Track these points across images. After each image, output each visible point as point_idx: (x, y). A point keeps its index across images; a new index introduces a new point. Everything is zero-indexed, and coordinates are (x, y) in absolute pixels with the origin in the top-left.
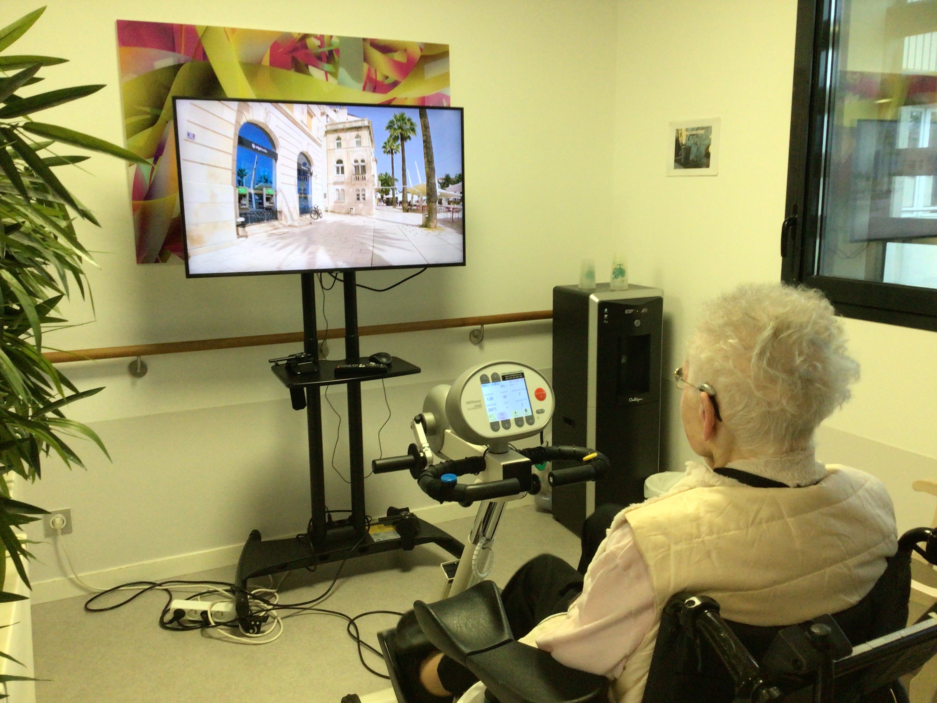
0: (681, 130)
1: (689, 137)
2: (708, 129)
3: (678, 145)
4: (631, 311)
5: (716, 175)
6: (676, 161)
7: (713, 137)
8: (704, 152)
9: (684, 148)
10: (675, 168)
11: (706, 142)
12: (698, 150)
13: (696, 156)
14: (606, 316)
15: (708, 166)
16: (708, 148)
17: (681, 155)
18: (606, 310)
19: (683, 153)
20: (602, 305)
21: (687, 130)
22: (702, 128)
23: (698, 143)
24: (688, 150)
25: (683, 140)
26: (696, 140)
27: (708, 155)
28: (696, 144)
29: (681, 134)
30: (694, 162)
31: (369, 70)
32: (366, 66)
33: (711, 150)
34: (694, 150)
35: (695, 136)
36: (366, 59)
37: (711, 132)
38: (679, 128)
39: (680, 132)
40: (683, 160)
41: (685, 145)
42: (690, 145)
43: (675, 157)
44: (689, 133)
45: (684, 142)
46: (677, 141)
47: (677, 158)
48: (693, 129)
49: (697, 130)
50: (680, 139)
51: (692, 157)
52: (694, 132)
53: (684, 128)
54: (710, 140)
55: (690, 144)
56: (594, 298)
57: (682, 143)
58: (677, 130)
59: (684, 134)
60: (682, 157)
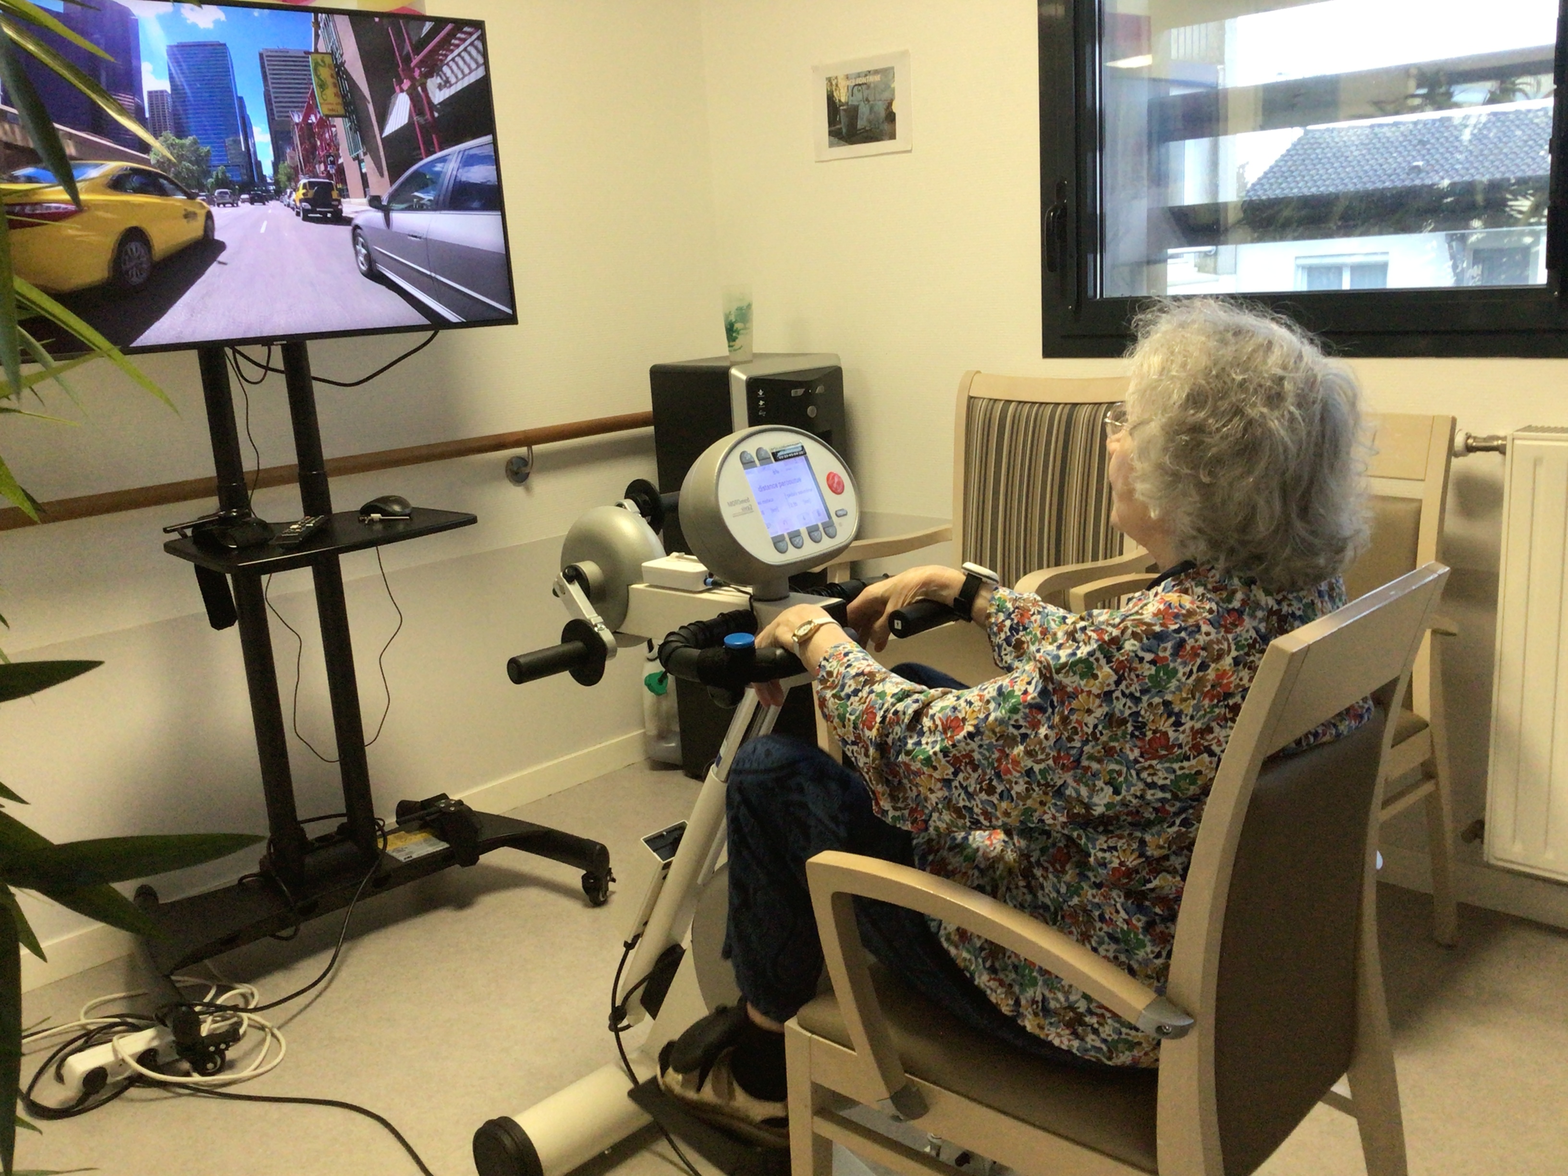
0: (836, 78)
1: (852, 91)
2: (887, 73)
3: (833, 106)
4: (800, 392)
5: (910, 151)
6: (831, 133)
7: (897, 85)
8: (883, 114)
9: (844, 110)
10: (831, 145)
11: (886, 95)
12: (871, 109)
13: (870, 122)
14: (761, 403)
15: (893, 136)
16: (890, 104)
17: (840, 122)
18: (761, 393)
19: (843, 118)
20: (753, 384)
21: (847, 77)
22: (876, 72)
23: (870, 99)
24: (853, 111)
25: (842, 96)
26: (866, 92)
27: (891, 117)
28: (867, 100)
29: (837, 85)
30: (867, 131)
33: (895, 108)
34: (864, 110)
35: (864, 87)
37: (894, 77)
38: (832, 75)
39: (834, 83)
40: (844, 130)
41: (847, 103)
42: (856, 103)
43: (830, 126)
44: (852, 83)
45: (843, 100)
46: (830, 99)
47: (833, 128)
48: (859, 75)
49: (866, 75)
50: (836, 95)
51: (861, 124)
52: (860, 81)
53: (841, 75)
54: (893, 90)
55: (854, 101)
56: (738, 375)
57: (840, 101)
58: (829, 80)
59: (843, 84)
60: (843, 126)
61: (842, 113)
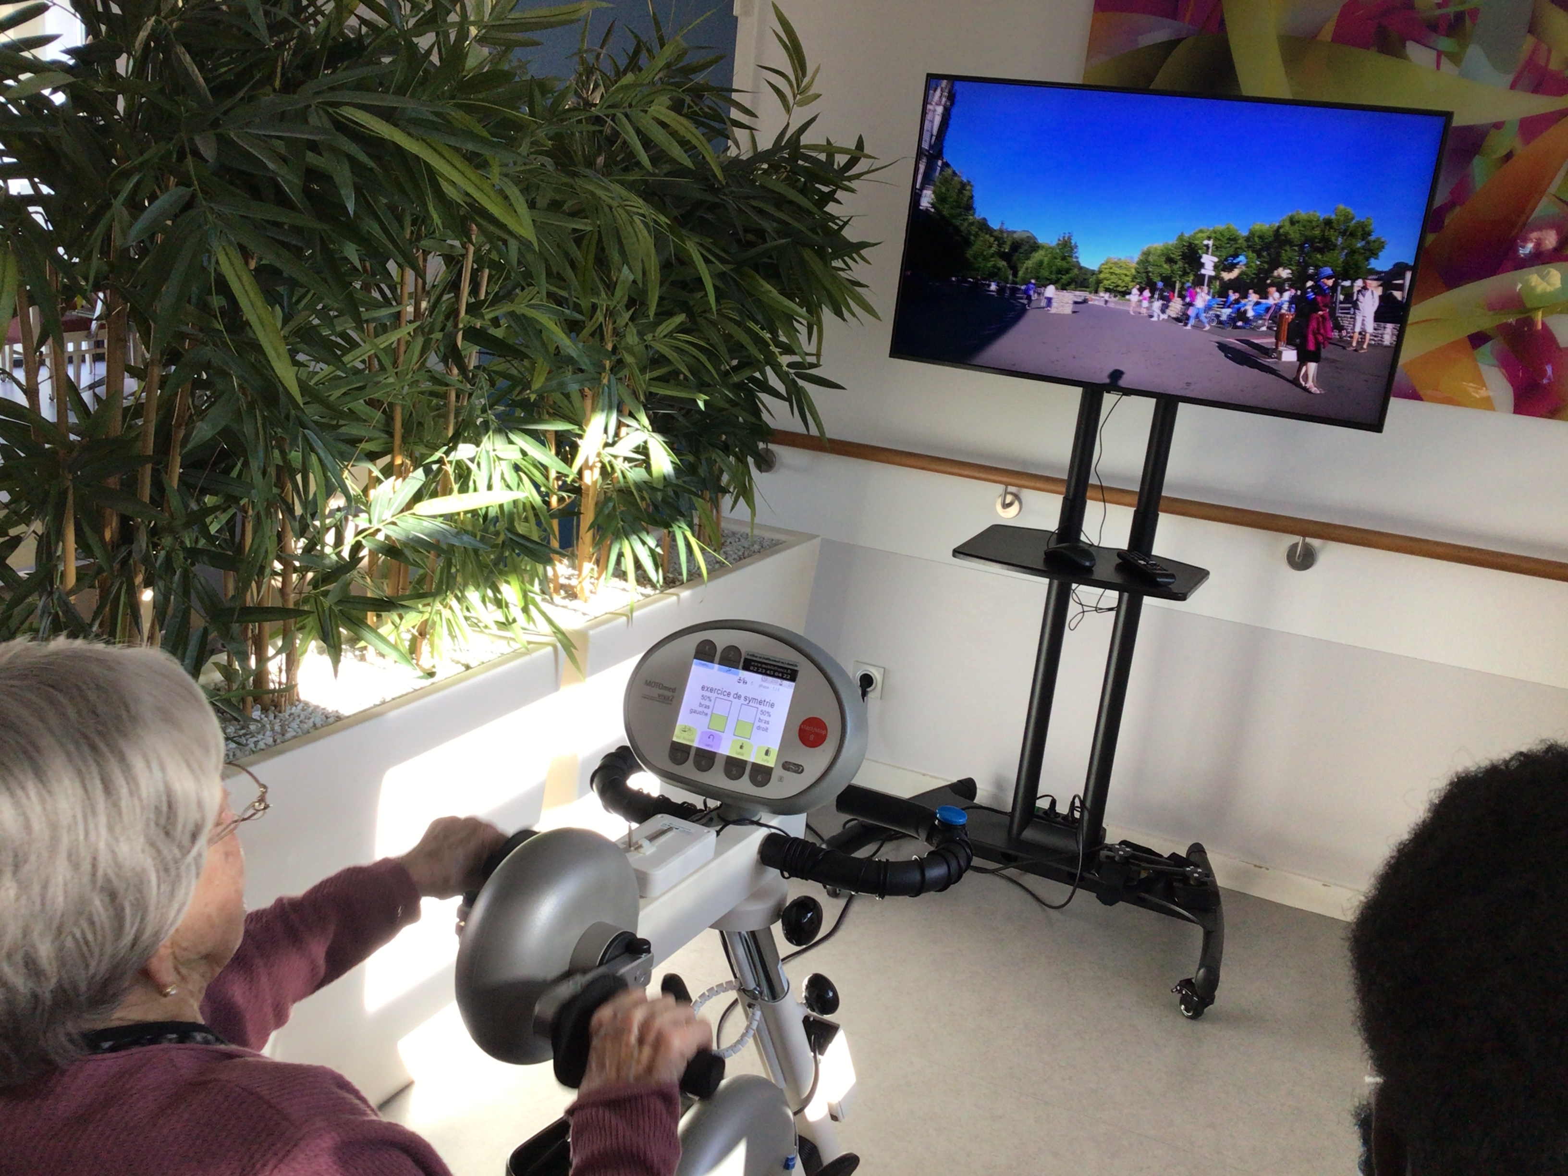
31: (1535, 51)
32: (1529, 42)
36: (1533, 28)
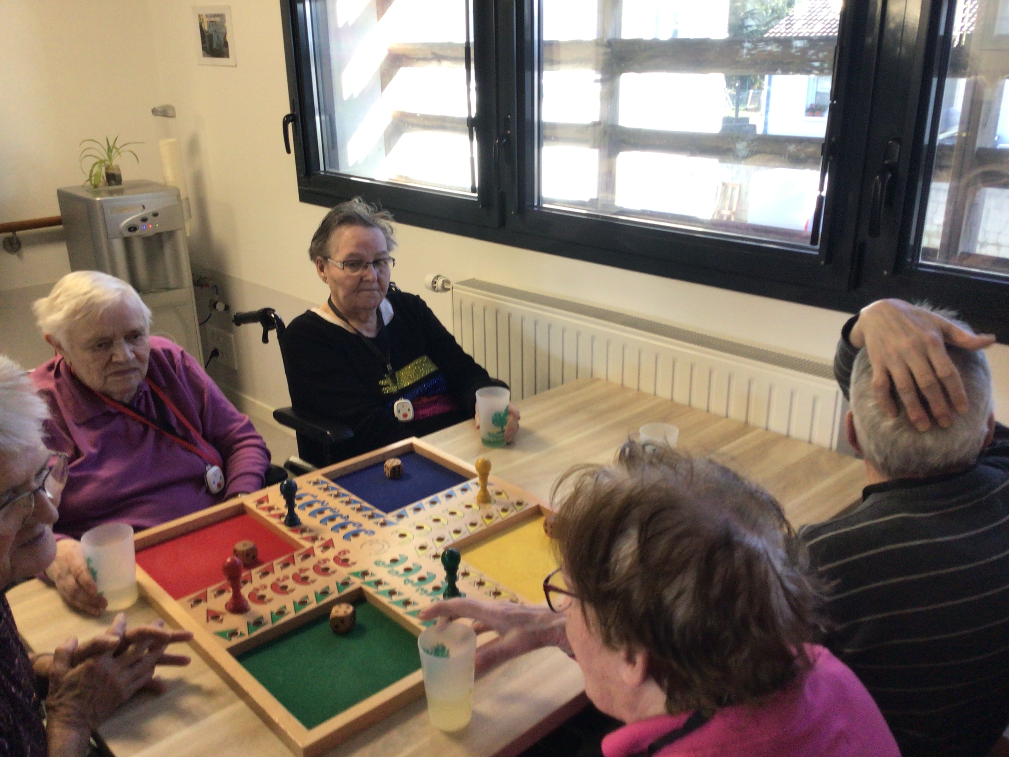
0: (202, 15)
1: (209, 24)
2: (222, 16)
3: (202, 32)
5: (236, 66)
6: (204, 49)
7: (227, 25)
8: (223, 41)
10: (204, 56)
11: (223, 31)
12: (217, 38)
13: (217, 45)
15: (228, 56)
16: (225, 36)
17: (206, 42)
19: (207, 40)
21: (207, 16)
22: (218, 15)
24: (210, 36)
25: (206, 28)
26: (215, 27)
27: (226, 44)
28: (216, 31)
29: (203, 19)
30: (217, 50)
33: (229, 39)
34: (215, 37)
35: (214, 23)
37: (225, 20)
38: (201, 13)
39: (201, 18)
40: (208, 48)
41: (208, 32)
42: (211, 33)
43: (202, 44)
44: (209, 20)
46: (201, 27)
47: (204, 45)
48: (211, 16)
49: (214, 17)
50: (203, 25)
51: (215, 46)
52: (212, 19)
53: (204, 14)
54: (226, 29)
55: (211, 31)
57: (205, 30)
58: (200, 16)
59: (206, 20)
60: (207, 45)
61: (206, 37)
